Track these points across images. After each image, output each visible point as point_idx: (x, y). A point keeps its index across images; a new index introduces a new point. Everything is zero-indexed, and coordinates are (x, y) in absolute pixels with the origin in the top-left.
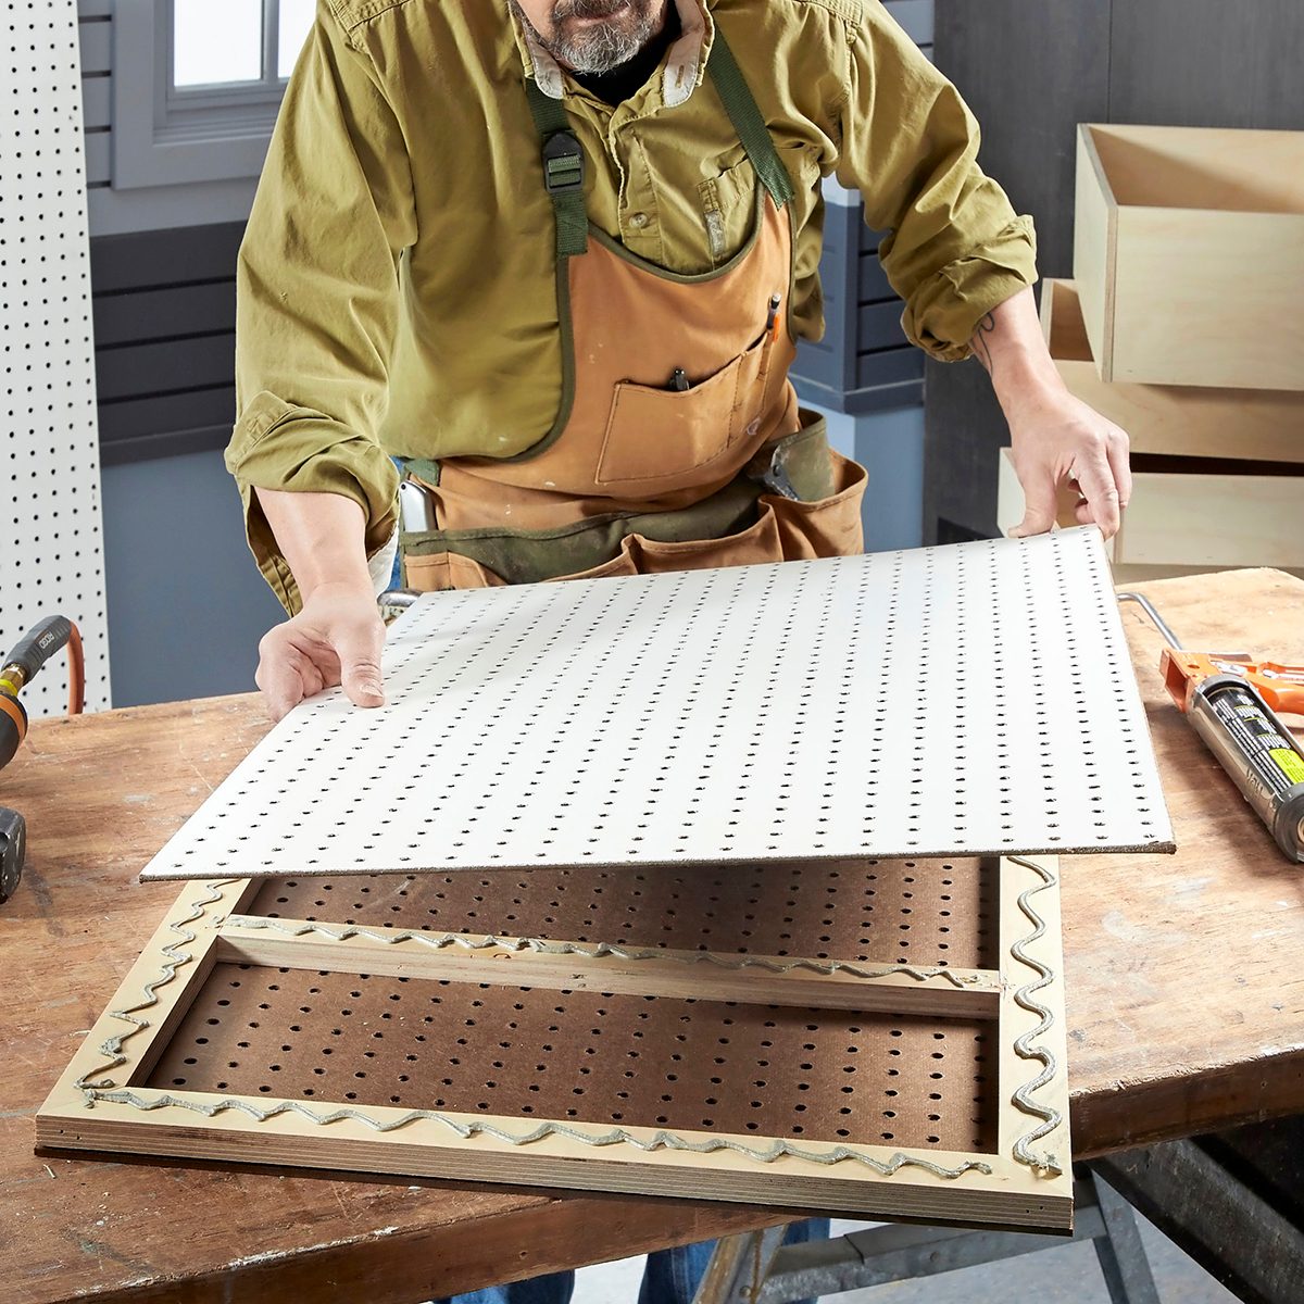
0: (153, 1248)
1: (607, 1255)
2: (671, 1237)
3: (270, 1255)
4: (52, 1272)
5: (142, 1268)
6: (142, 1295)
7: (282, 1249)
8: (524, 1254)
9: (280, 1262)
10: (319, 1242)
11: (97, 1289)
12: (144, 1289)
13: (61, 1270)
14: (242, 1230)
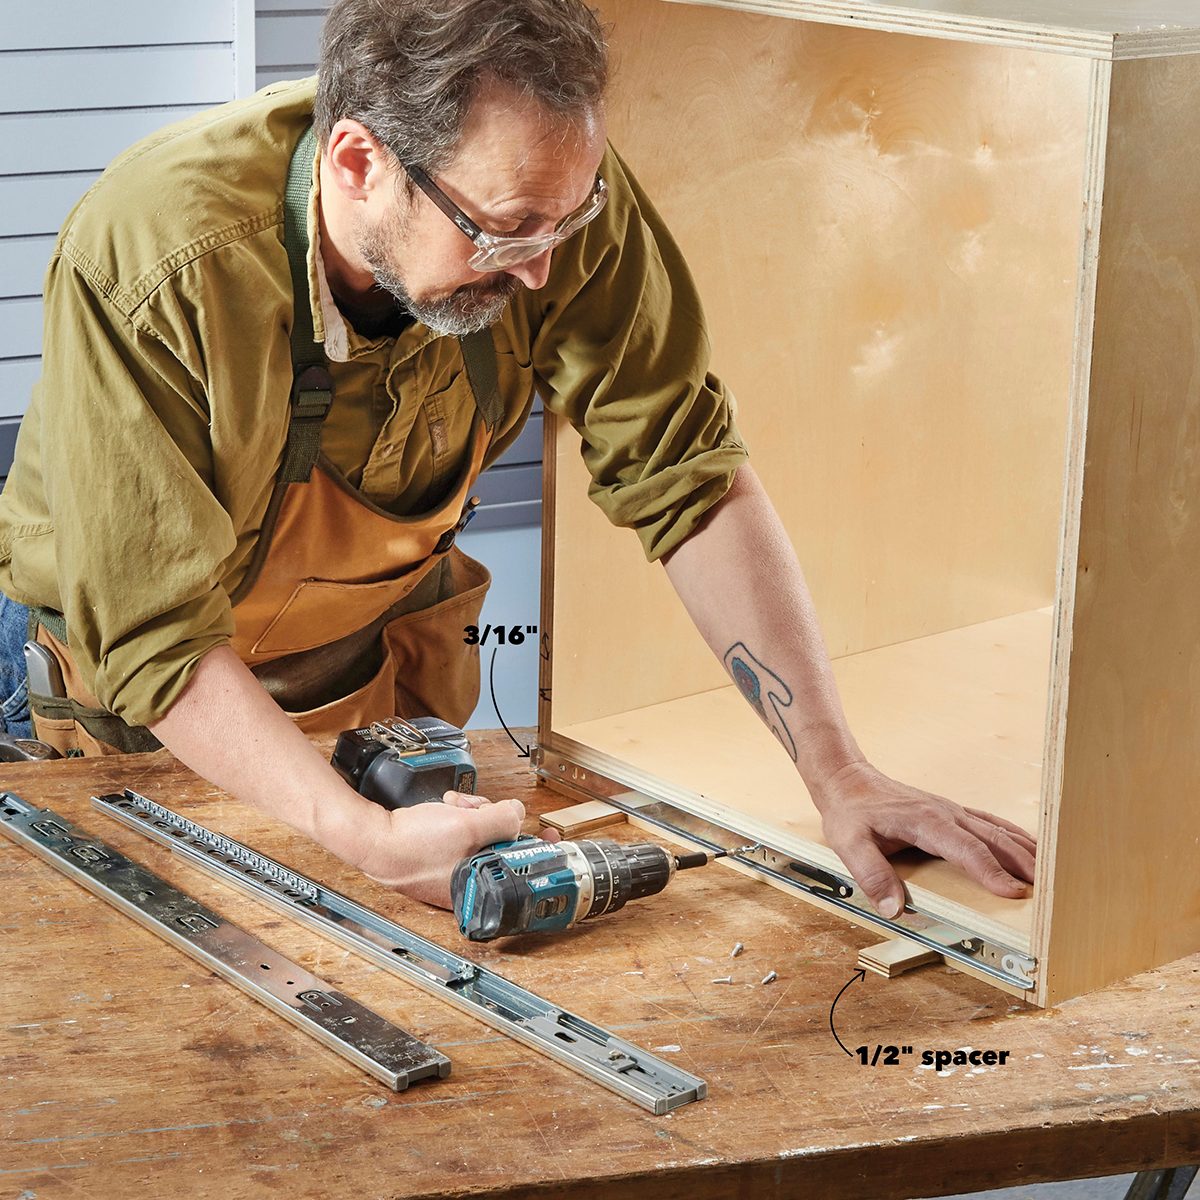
0: (715, 1138)
1: (1090, 1172)
2: (1144, 1163)
3: (812, 1149)
4: (633, 1150)
5: (708, 1152)
6: (707, 1172)
7: (822, 1145)
8: (1020, 1166)
9: (820, 1156)
10: (852, 1142)
11: (673, 1164)
12: (711, 1167)
13: (641, 1149)
14: (786, 1130)
